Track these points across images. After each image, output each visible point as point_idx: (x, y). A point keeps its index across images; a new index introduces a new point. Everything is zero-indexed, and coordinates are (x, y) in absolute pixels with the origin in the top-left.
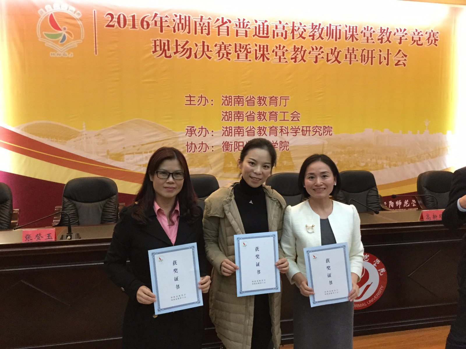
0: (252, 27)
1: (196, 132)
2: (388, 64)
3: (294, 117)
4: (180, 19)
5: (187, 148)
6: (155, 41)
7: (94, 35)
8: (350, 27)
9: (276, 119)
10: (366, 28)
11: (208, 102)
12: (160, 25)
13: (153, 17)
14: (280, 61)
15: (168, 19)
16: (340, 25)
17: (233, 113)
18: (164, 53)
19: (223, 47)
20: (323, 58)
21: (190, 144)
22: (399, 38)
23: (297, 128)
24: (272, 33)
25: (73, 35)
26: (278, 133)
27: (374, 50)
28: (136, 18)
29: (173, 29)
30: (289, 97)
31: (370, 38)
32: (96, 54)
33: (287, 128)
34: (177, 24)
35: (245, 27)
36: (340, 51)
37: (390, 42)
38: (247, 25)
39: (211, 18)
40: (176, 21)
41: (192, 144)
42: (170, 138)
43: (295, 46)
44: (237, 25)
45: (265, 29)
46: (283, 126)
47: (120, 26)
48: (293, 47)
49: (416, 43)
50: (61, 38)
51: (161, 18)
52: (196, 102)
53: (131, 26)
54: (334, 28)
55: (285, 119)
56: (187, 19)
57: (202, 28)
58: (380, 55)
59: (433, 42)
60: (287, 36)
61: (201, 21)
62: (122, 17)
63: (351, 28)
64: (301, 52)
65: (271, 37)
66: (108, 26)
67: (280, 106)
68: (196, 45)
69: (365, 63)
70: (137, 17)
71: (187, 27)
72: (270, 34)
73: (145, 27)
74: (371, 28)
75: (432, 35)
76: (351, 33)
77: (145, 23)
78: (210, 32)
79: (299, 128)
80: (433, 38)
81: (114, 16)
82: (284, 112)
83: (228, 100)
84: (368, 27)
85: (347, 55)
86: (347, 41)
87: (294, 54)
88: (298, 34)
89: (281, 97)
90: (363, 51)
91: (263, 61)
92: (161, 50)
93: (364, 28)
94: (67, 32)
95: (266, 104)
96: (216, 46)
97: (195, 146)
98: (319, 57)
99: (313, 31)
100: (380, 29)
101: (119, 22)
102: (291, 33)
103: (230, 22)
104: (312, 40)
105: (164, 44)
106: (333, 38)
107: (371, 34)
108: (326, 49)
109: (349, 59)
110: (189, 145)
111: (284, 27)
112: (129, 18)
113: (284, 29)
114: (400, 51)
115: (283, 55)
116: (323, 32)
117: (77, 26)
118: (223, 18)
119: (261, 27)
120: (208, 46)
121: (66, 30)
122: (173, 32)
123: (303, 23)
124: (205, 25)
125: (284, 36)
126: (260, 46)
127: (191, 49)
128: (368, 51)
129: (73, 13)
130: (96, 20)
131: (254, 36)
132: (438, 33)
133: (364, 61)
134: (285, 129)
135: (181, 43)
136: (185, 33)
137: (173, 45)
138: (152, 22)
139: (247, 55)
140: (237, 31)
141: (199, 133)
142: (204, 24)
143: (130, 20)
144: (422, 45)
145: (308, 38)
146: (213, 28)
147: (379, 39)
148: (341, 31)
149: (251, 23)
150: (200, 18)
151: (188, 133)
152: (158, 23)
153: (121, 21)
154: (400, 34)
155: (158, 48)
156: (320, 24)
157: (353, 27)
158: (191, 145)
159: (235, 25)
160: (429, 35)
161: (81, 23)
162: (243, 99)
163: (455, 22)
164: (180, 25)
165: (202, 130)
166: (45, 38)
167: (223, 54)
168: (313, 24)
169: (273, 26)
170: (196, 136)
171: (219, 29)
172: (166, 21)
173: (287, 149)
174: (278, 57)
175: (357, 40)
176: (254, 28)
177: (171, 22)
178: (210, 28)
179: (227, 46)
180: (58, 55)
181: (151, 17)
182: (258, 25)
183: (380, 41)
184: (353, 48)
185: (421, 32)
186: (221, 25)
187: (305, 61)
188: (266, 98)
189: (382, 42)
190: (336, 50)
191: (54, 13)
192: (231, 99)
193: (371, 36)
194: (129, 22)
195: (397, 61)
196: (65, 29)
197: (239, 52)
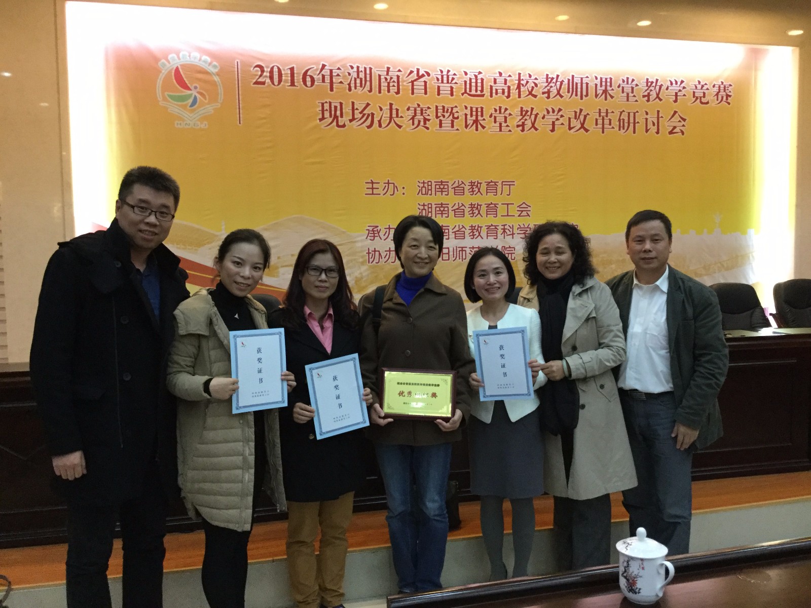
0: (461, 82)
1: (381, 234)
2: (658, 133)
3: (522, 211)
4: (358, 72)
5: (368, 257)
6: (323, 104)
7: (237, 97)
8: (601, 78)
9: (496, 214)
10: (626, 80)
11: (398, 191)
12: (329, 81)
13: (319, 70)
14: (501, 130)
15: (341, 73)
16: (587, 77)
17: (434, 206)
18: (335, 120)
19: (418, 112)
20: (562, 124)
21: (372, 251)
22: (674, 94)
23: (526, 226)
24: (489, 90)
25: (207, 97)
26: (499, 235)
27: (637, 112)
28: (295, 72)
29: (348, 86)
30: (514, 182)
31: (631, 95)
32: (240, 123)
33: (512, 227)
34: (353, 79)
35: (450, 81)
36: (588, 114)
37: (661, 100)
38: (453, 79)
39: (401, 69)
40: (352, 75)
41: (375, 251)
42: (344, 242)
43: (522, 108)
44: (438, 79)
45: (479, 84)
46: (506, 225)
47: (273, 84)
48: (520, 110)
49: (699, 100)
50: (191, 101)
51: (331, 71)
52: (380, 191)
53: (288, 83)
54: (578, 80)
55: (509, 214)
56: (368, 72)
57: (389, 83)
58: (647, 119)
59: (725, 98)
60: (511, 94)
61: (387, 74)
62: (276, 69)
63: (604, 80)
64: (530, 117)
65: (487, 96)
66: (257, 83)
67: (501, 194)
68: (381, 109)
69: (624, 131)
70: (297, 70)
71: (368, 83)
72: (487, 92)
73: (309, 83)
74: (633, 80)
75: (723, 89)
76: (603, 88)
77: (308, 79)
78: (401, 90)
79: (529, 227)
80: (724, 93)
81: (265, 69)
82: (508, 204)
83: (427, 187)
84: (628, 78)
85: (598, 121)
86: (597, 100)
87: (520, 120)
88: (526, 91)
89: (503, 182)
90: (621, 113)
91: (477, 130)
92: (331, 116)
93: (622, 80)
94: (198, 92)
95: (480, 193)
96: (408, 109)
97: (380, 254)
98: (557, 123)
99: (547, 86)
100: (645, 81)
101: (271, 78)
102: (516, 89)
103: (428, 74)
104: (546, 99)
105: (336, 107)
106: (576, 95)
107: (632, 88)
108: (567, 111)
109: (601, 126)
110: (371, 253)
111: (506, 80)
112: (286, 72)
113: (505, 83)
114: (675, 112)
115: (506, 122)
116: (562, 87)
117: (214, 84)
118: (418, 70)
119: (473, 81)
120: (397, 110)
121: (198, 90)
122: (347, 91)
123: (534, 75)
124: (392, 80)
125: (506, 94)
126: (471, 108)
127: (373, 114)
128: (629, 113)
129: (207, 65)
130: (239, 74)
131: (463, 94)
132: (730, 85)
133: (624, 129)
134: (509, 228)
135: (360, 106)
136: (365, 92)
137: (347, 109)
138: (318, 77)
139: (452, 122)
140: (439, 87)
141: (384, 235)
142: (391, 78)
143: (288, 74)
144: (707, 103)
145: (540, 96)
146: (405, 84)
147: (644, 96)
148: (589, 85)
149: (458, 76)
150: (386, 70)
151: (370, 235)
152: (327, 78)
153: (275, 77)
154: (675, 88)
155: (327, 114)
156: (558, 76)
157: (606, 79)
158: (374, 253)
159: (436, 80)
160: (718, 88)
161: (219, 80)
162: (448, 185)
163: (756, 70)
164: (358, 81)
165: (389, 231)
166: (169, 102)
167: (419, 122)
168: (547, 75)
169: (491, 79)
170: (381, 239)
171: (413, 85)
172: (338, 75)
173: (513, 258)
174: (498, 124)
175: (612, 97)
176: (464, 83)
177: (344, 77)
178: (400, 83)
179: (424, 109)
180: (186, 125)
181: (317, 70)
182: (469, 79)
183: (646, 98)
184: (607, 110)
185: (706, 84)
186: (415, 80)
187: (536, 129)
188: (481, 183)
189: (648, 101)
190: (582, 113)
191: (180, 65)
192: (431, 185)
193: (632, 92)
194: (286, 77)
195: (672, 128)
196: (196, 88)
197: (442, 118)
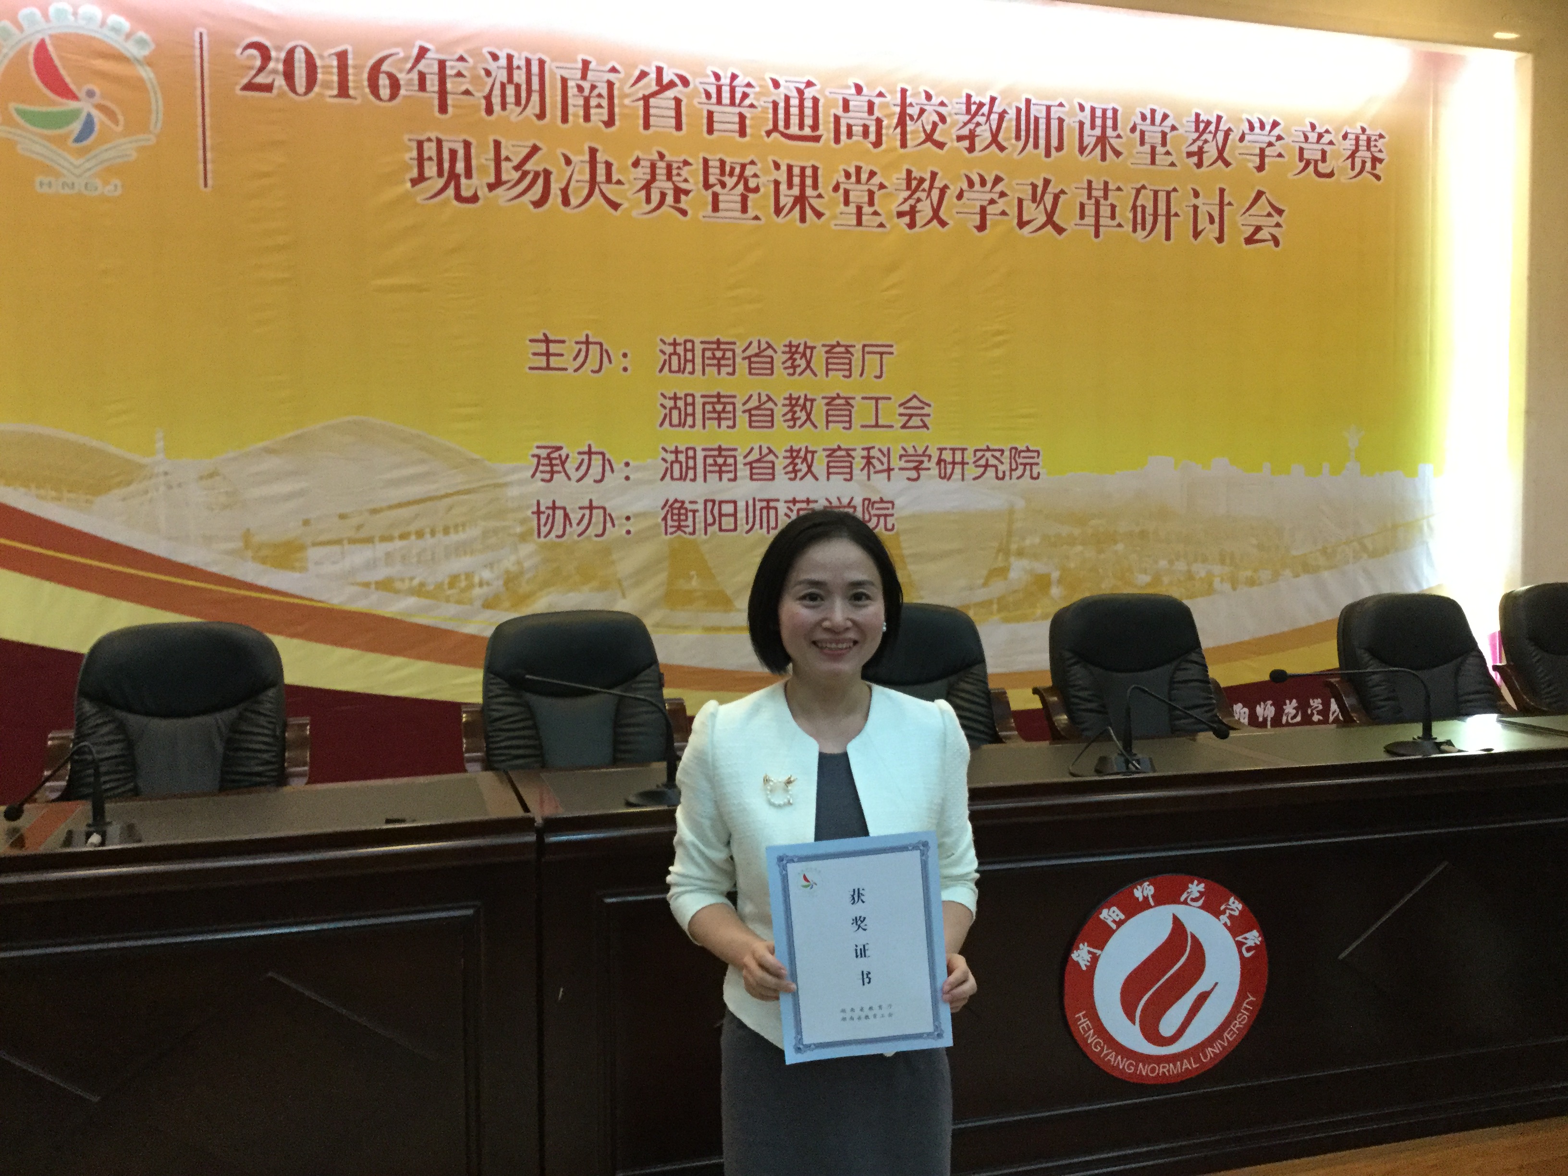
0: (764, 103)
1: (570, 466)
2: (1220, 239)
3: (911, 416)
4: (510, 68)
5: (536, 522)
6: (420, 145)
7: (200, 119)
8: (1093, 109)
9: (850, 422)
10: (1149, 116)
11: (610, 362)
12: (436, 88)
13: (412, 61)
14: (859, 223)
15: (466, 68)
16: (1061, 105)
17: (699, 401)
18: (452, 185)
19: (661, 171)
20: (1004, 213)
21: (547, 508)
22: (1258, 151)
23: (920, 452)
24: (832, 126)
25: (121, 118)
26: (856, 472)
27: (1175, 190)
28: (350, 62)
29: (483, 102)
30: (891, 346)
31: (1160, 150)
32: (206, 185)
33: (886, 453)
34: (498, 86)
35: (737, 101)
36: (1062, 192)
37: (1227, 164)
38: (745, 96)
39: (618, 67)
40: (494, 74)
41: (554, 508)
42: (474, 485)
43: (909, 172)
44: (708, 95)
45: (808, 112)
46: (873, 447)
47: (293, 89)
48: (904, 175)
49: (1311, 168)
50: (76, 127)
51: (442, 64)
52: (567, 361)
53: (332, 88)
54: (1040, 111)
55: (881, 422)
56: (535, 69)
57: (587, 100)
58: (1196, 208)
59: (1368, 165)
60: (884, 138)
61: (584, 77)
62: (300, 55)
63: (1099, 113)
64: (929, 195)
65: (828, 140)
66: (250, 87)
67: (861, 375)
68: (568, 162)
69: (1145, 233)
70: (354, 59)
71: (535, 97)
72: (826, 130)
73: (385, 92)
74: (1165, 117)
75: (1365, 143)
76: (1098, 132)
77: (384, 81)
78: (617, 117)
79: (928, 453)
80: (1368, 154)
81: (273, 54)
82: (877, 399)
83: (682, 354)
84: (1153, 112)
85: (1087, 207)
86: (1083, 159)
87: (906, 200)
88: (919, 132)
89: (864, 346)
90: (1138, 191)
91: (803, 219)
92: (440, 173)
93: (1140, 116)
94: (101, 108)
95: (812, 370)
96: (636, 164)
97: (566, 516)
98: (990, 209)
99: (969, 121)
100: (1193, 118)
101: (289, 75)
102: (896, 128)
103: (685, 82)
104: (966, 152)
105: (453, 153)
106: (1036, 146)
107: (1164, 135)
108: (1014, 182)
109: (1092, 221)
110: (544, 513)
111: (871, 105)
112: (326, 63)
113: (871, 110)
114: (1260, 194)
115: (871, 203)
116: (1004, 125)
117: (139, 85)
118: (659, 70)
119: (795, 102)
120: (609, 166)
121: (97, 99)
122: (483, 113)
123: (938, 95)
124: (596, 92)
125: (872, 137)
126: (790, 168)
127: (547, 174)
128: (1156, 193)
129: (121, 39)
130: (206, 65)
131: (769, 133)
132: (1381, 136)
133: (1144, 228)
134: (879, 455)
135: (514, 151)
136: (527, 117)
137: (483, 159)
138: (410, 76)
139: (744, 200)
140: (710, 114)
141: (577, 469)
142: (593, 87)
143: (332, 67)
144: (1331, 175)
145: (952, 145)
146: (627, 101)
147: (1190, 155)
148: (1065, 124)
149: (757, 89)
150: (580, 65)
151: (541, 468)
152: (432, 80)
153: (297, 72)
154: (1260, 138)
155: (430, 169)
156: (993, 100)
157: (1104, 111)
158: (551, 512)
159: (704, 96)
160: (1354, 142)
161: (152, 75)
162: (733, 351)
163: (1436, 103)
164: (510, 91)
165: (590, 460)
166: (18, 126)
167: (663, 195)
168: (969, 97)
169: (837, 100)
170: (569, 478)
171: (647, 108)
172: (459, 74)
173: (889, 526)
174: (852, 209)
175: (1118, 154)
176: (771, 106)
177: (476, 79)
178: (616, 101)
179: (675, 165)
180: (63, 188)
181: (406, 59)
182: (783, 97)
183: (1195, 159)
184: (1106, 184)
185: (1327, 131)
186: (654, 94)
187: (943, 224)
188: (812, 348)
189: (1199, 165)
190: (1050, 189)
191: (51, 36)
192: (693, 350)
193: (1164, 144)
194: (328, 75)
195: (1252, 229)
196: (91, 94)
197: (718, 188)
